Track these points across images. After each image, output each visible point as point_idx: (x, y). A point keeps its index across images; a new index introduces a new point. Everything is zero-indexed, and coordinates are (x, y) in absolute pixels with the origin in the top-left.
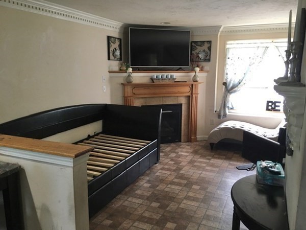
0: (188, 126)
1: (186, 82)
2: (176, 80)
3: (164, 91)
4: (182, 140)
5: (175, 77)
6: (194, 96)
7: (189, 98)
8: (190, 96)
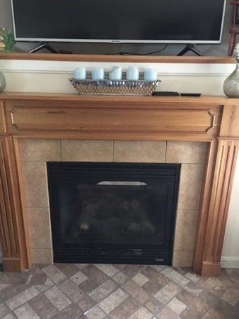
0: (197, 230)
1: (198, 95)
2: (157, 90)
3: (117, 123)
4: (175, 261)
5: (154, 77)
6: (223, 143)
7: (206, 152)
8: (209, 144)
